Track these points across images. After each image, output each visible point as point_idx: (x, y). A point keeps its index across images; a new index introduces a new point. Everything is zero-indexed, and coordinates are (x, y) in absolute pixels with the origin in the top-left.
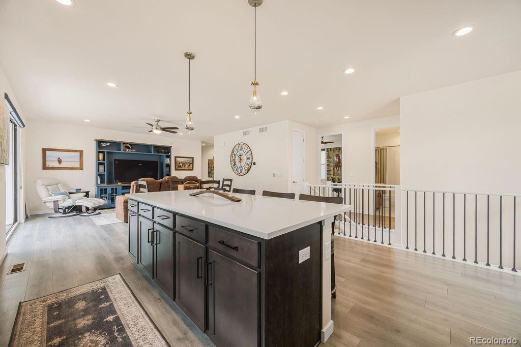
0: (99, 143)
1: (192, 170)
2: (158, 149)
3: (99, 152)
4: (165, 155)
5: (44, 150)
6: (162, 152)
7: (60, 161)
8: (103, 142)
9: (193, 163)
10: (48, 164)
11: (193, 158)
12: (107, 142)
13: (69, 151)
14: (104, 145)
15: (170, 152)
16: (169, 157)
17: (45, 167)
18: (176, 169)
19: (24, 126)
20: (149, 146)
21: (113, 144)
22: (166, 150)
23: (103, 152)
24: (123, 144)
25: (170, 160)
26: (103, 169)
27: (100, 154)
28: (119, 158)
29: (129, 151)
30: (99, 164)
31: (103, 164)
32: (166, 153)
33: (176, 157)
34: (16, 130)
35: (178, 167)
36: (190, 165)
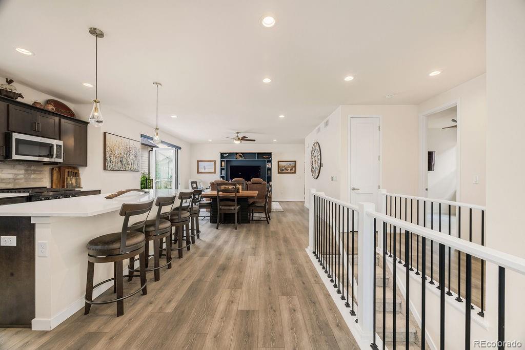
0: (222, 154)
1: (295, 173)
2: (260, 155)
3: (221, 161)
4: (266, 160)
5: (198, 161)
6: (265, 158)
7: (205, 169)
9: (295, 167)
10: (200, 170)
11: (295, 161)
12: (226, 153)
13: (209, 161)
14: (225, 155)
15: (271, 158)
16: (270, 162)
17: (198, 172)
18: (279, 173)
19: (180, 148)
20: (255, 154)
21: (230, 154)
22: (268, 156)
23: (224, 161)
24: (236, 154)
25: (271, 165)
26: (224, 172)
27: (223, 163)
28: (233, 164)
29: (240, 159)
30: (222, 169)
31: (224, 169)
32: (267, 158)
33: (279, 162)
34: (177, 151)
35: (281, 171)
36: (292, 169)
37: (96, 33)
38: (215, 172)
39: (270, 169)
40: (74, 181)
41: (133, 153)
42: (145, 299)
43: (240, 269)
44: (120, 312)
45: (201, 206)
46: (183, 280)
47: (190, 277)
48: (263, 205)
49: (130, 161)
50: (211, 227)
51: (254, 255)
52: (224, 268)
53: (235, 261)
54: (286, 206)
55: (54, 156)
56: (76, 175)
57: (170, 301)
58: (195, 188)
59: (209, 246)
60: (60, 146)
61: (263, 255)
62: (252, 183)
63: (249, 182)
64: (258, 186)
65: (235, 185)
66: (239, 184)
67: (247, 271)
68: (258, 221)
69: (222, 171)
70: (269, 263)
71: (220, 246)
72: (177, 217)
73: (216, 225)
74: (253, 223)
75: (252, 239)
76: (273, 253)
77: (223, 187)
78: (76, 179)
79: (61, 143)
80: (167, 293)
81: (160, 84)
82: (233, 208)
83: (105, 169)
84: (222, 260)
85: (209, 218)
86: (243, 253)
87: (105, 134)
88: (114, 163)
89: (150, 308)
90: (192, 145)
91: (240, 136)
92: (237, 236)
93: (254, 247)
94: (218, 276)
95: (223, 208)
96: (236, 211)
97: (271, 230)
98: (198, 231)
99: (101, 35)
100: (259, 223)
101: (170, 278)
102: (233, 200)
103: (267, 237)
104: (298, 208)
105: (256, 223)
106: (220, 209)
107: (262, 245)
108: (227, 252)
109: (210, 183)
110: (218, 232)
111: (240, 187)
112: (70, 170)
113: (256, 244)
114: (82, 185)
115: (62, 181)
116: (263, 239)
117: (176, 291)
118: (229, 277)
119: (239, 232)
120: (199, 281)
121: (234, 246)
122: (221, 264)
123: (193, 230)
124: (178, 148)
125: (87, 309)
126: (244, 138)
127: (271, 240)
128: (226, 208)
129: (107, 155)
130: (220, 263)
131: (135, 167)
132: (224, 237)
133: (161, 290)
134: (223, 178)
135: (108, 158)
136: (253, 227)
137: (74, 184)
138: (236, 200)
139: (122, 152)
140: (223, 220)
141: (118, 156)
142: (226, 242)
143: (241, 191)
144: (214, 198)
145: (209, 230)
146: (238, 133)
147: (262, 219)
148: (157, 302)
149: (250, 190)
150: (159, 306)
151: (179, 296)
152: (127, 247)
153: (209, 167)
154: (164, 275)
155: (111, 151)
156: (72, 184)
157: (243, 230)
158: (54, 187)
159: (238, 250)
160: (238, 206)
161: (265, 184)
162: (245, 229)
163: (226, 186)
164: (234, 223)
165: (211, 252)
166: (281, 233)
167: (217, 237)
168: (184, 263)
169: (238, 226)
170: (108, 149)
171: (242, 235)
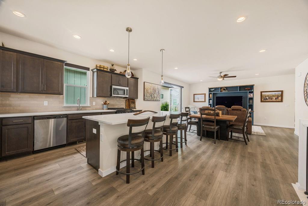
0: (210, 89)
1: (281, 102)
2: (242, 87)
3: (210, 94)
5: (194, 95)
7: (198, 99)
8: (211, 89)
9: (282, 96)
10: (195, 100)
11: (282, 91)
12: (212, 89)
13: (201, 94)
14: (212, 90)
15: (253, 89)
16: (252, 92)
17: (194, 101)
18: (262, 101)
19: (183, 87)
20: (237, 87)
21: (216, 89)
22: (250, 88)
23: (211, 94)
24: (221, 88)
25: (253, 95)
26: (211, 102)
27: (211, 95)
28: (218, 95)
29: (224, 92)
30: (210, 99)
31: (211, 99)
32: (249, 90)
33: (261, 92)
34: (182, 89)
35: (264, 99)
36: (278, 98)
37: (129, 30)
38: (205, 101)
39: (252, 99)
40: (133, 105)
41: (157, 91)
42: (143, 178)
43: (210, 180)
44: (128, 182)
45: (191, 123)
46: (167, 173)
47: (171, 172)
48: (241, 128)
49: (155, 95)
50: (197, 138)
51: (226, 171)
52: (196, 174)
53: (207, 171)
54: (270, 131)
55: (125, 95)
56: (134, 103)
57: (154, 186)
58: (188, 111)
59: (191, 152)
60: (128, 90)
61: (235, 174)
62: (232, 110)
63: (230, 109)
64: (238, 112)
65: (214, 110)
66: (220, 109)
67: (216, 185)
68: (237, 141)
69: (210, 100)
70: (239, 185)
71: (199, 154)
72: (169, 130)
73: (200, 137)
74: (231, 141)
75: (227, 155)
76: (246, 176)
77: (206, 112)
78: (134, 105)
79: (128, 88)
80: (155, 178)
81: (164, 50)
82: (213, 127)
83: (144, 100)
84: (197, 167)
85: (196, 132)
86: (216, 166)
87: (144, 82)
88: (148, 97)
89: (142, 186)
90: (190, 85)
91: (222, 74)
92: (215, 150)
93: (228, 163)
94: (190, 180)
95: (205, 126)
96: (215, 131)
97: (249, 151)
98: (186, 140)
99: (131, 31)
100: (237, 142)
101: (160, 169)
102: (213, 122)
103: (243, 157)
104: (284, 135)
105: (234, 142)
106: (203, 127)
107: (236, 164)
108: (202, 161)
109: (199, 108)
110: (201, 143)
111: (220, 112)
112: (132, 101)
113: (230, 161)
114: (136, 107)
115: (129, 105)
116: (238, 158)
117: (160, 180)
118: (198, 184)
119: (217, 147)
120: (176, 178)
121: (210, 157)
122: (196, 170)
123: (181, 138)
124: (182, 87)
125: (117, 173)
126: (225, 76)
127: (246, 161)
128: (207, 127)
129: (145, 93)
130: (195, 168)
131: (158, 98)
132: (204, 148)
133: (152, 175)
134: (210, 105)
135: (145, 95)
136: (231, 144)
137: (133, 107)
138: (215, 122)
139: (152, 91)
140: (206, 135)
141: (150, 93)
142: (204, 152)
143: (220, 115)
144: (199, 119)
145: (196, 140)
146: (221, 73)
147: (241, 139)
148: (147, 183)
149: (231, 115)
150: (147, 187)
151: (160, 185)
152: (131, 144)
153: (201, 98)
154: (158, 165)
155: (147, 91)
156: (132, 107)
157: (221, 145)
158: (127, 108)
159: (213, 161)
160: (217, 126)
161: (244, 111)
162: (222, 145)
163: (209, 111)
164: (214, 138)
165: (191, 157)
166: (260, 157)
167: (199, 147)
168: (171, 161)
169: (217, 141)
170: (145, 90)
171: (219, 150)
